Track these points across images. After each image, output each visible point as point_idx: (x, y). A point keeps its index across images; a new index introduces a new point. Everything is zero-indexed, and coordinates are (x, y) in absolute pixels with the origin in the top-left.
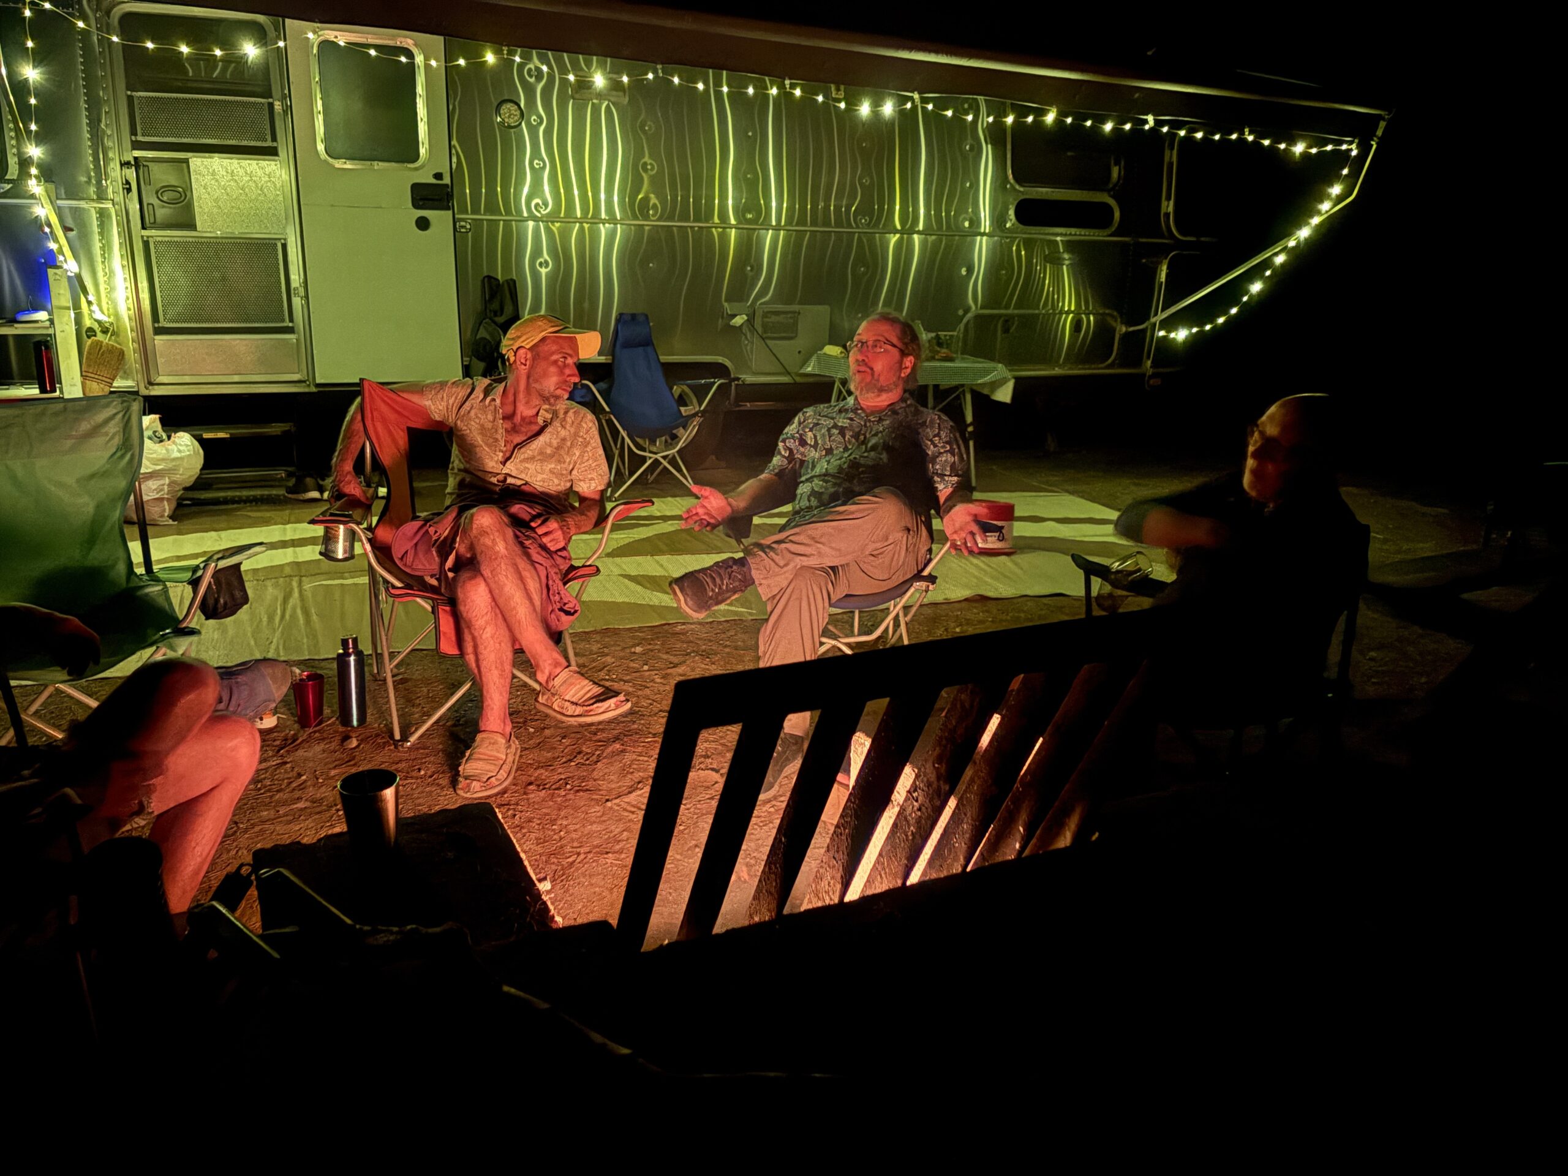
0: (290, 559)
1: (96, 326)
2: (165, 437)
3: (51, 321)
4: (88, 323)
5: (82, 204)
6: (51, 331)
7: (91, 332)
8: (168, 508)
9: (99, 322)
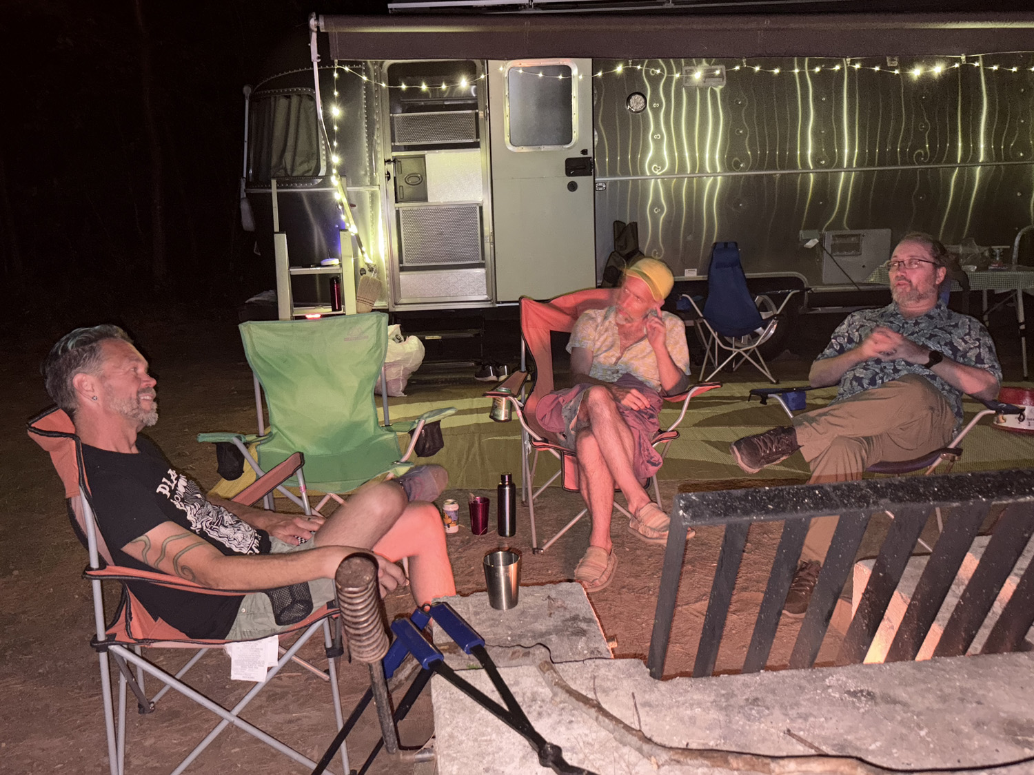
0: (474, 422)
1: (366, 268)
2: (402, 338)
3: (341, 265)
4: (362, 265)
5: (361, 189)
6: (340, 271)
7: (363, 272)
8: (402, 386)
9: (368, 265)
